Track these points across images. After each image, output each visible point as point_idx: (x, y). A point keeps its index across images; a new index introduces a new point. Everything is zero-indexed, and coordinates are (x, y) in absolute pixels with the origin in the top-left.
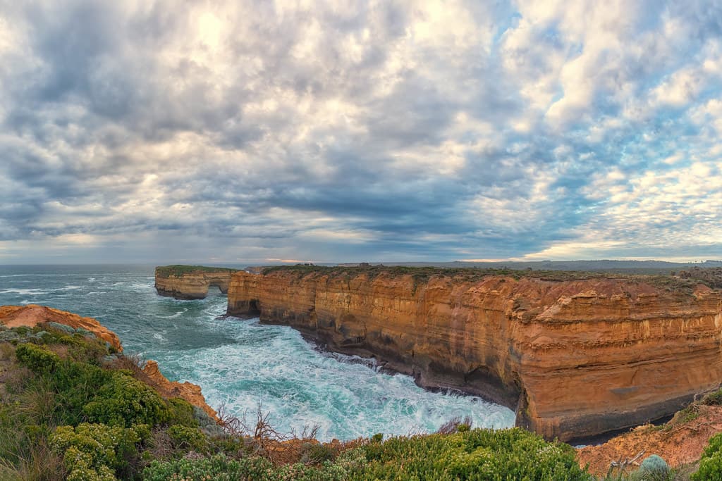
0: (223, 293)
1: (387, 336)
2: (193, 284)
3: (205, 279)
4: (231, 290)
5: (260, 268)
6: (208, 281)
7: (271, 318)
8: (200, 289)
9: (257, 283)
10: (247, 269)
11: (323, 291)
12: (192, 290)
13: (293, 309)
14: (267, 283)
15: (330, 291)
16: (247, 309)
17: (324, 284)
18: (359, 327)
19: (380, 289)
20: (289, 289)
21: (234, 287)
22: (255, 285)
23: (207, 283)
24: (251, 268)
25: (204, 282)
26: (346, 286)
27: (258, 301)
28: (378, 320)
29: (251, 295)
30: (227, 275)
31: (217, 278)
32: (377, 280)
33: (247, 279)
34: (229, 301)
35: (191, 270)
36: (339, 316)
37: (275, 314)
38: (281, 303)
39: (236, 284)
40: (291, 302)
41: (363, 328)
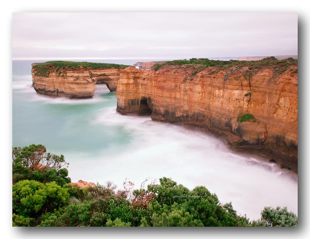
0: (111, 91)
1: (292, 140)
2: (77, 82)
3: (92, 76)
4: (120, 88)
5: (151, 63)
6: (94, 78)
7: (163, 116)
8: (86, 88)
9: (148, 79)
10: (136, 65)
11: (219, 89)
12: (77, 89)
13: (186, 108)
14: (160, 79)
15: (227, 88)
16: (137, 107)
17: (221, 80)
18: (259, 129)
19: (287, 88)
20: (182, 86)
21: (122, 84)
22: (145, 82)
23: (93, 81)
24: (141, 63)
25: (90, 80)
26: (246, 83)
27: (149, 98)
28: (283, 122)
29: (142, 93)
30: (114, 71)
31: (104, 75)
32: (286, 77)
33: (137, 75)
34: (118, 99)
35: (74, 67)
36: (236, 116)
37: (167, 112)
38: (173, 101)
39: (125, 81)
40: (184, 100)
41: (263, 130)
